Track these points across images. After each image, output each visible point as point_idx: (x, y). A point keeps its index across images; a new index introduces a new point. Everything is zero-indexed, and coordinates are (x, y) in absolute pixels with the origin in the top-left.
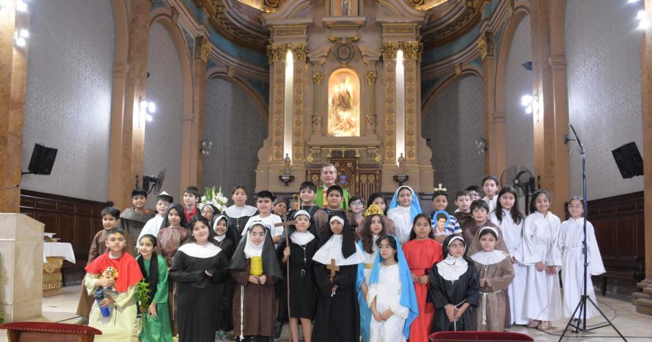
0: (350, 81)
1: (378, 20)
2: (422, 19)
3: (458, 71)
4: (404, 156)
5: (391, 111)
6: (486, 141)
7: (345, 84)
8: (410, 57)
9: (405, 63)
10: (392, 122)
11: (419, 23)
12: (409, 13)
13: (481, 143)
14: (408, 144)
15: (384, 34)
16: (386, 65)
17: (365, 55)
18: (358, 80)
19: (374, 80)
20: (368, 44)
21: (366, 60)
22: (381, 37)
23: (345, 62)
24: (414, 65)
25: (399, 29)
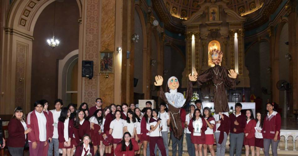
0: (216, 45)
1: (227, 22)
2: (244, 20)
3: (259, 40)
4: (238, 74)
5: (233, 57)
6: (271, 69)
7: (214, 47)
8: (240, 35)
9: (238, 38)
10: (233, 61)
11: (243, 22)
12: (240, 18)
13: (269, 69)
14: (240, 69)
15: (230, 27)
16: (231, 39)
17: (222, 36)
18: (220, 45)
19: (226, 45)
20: (223, 31)
21: (222, 37)
22: (229, 28)
23: (214, 38)
24: (242, 39)
25: (235, 25)
